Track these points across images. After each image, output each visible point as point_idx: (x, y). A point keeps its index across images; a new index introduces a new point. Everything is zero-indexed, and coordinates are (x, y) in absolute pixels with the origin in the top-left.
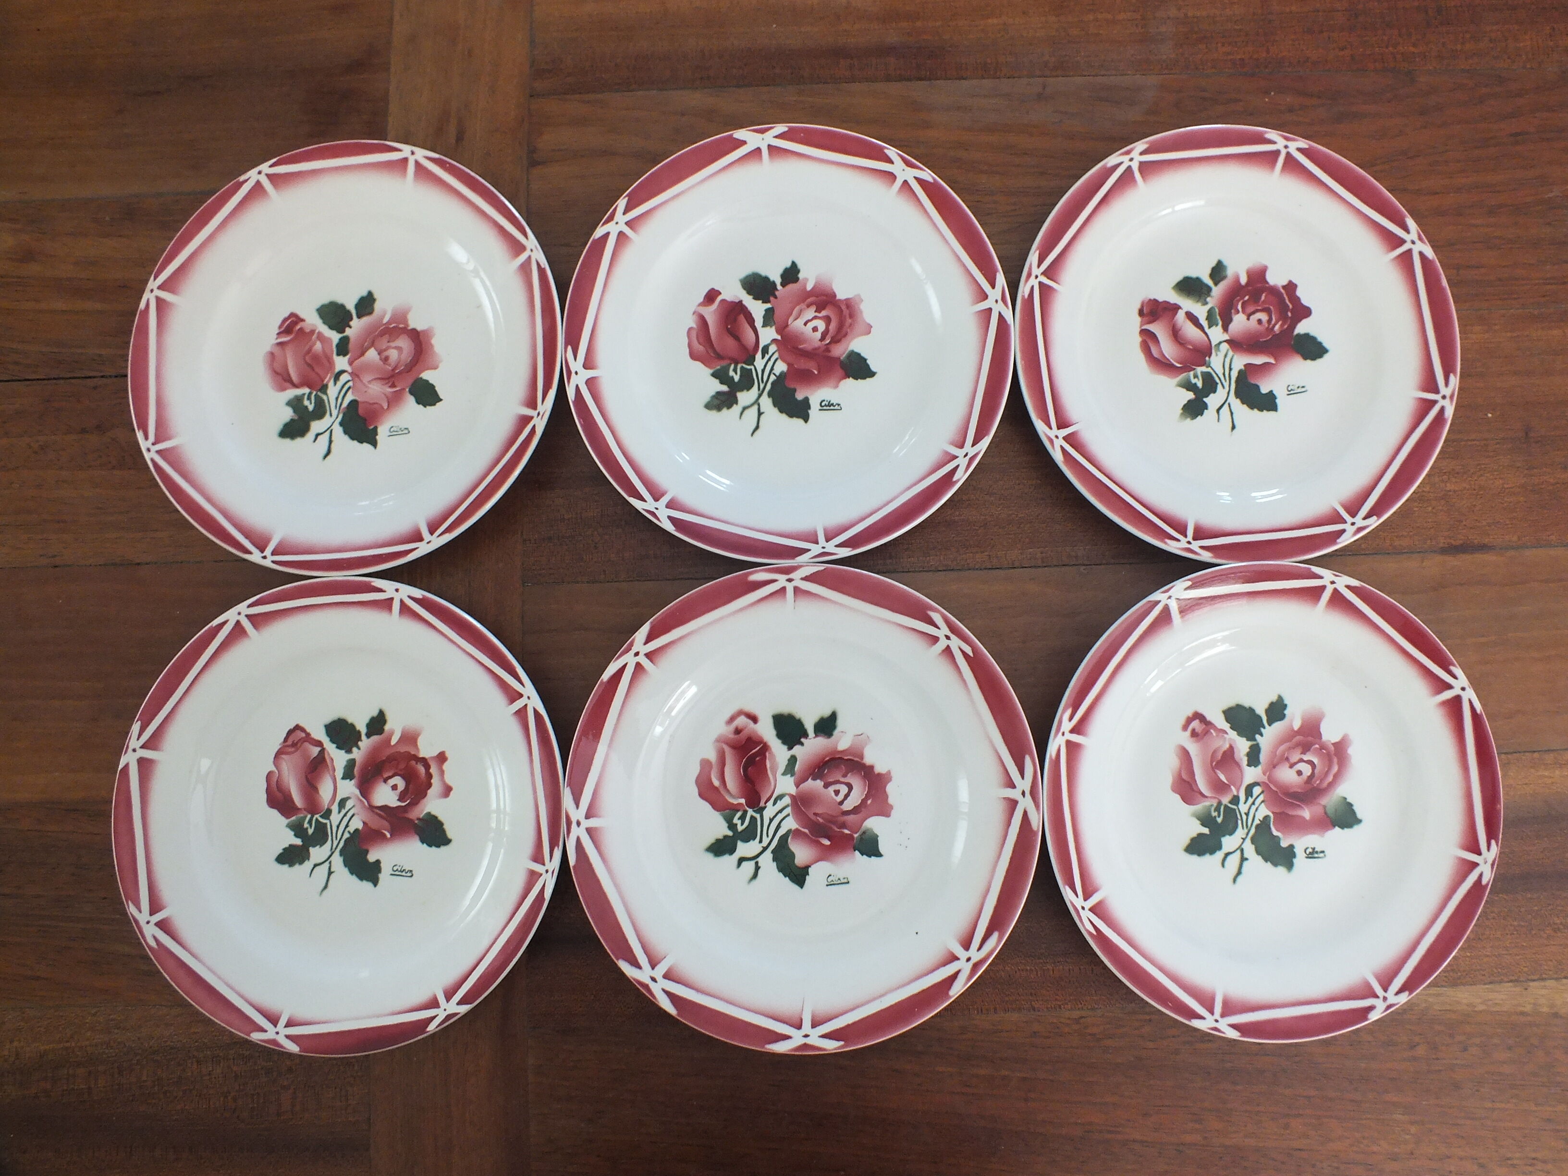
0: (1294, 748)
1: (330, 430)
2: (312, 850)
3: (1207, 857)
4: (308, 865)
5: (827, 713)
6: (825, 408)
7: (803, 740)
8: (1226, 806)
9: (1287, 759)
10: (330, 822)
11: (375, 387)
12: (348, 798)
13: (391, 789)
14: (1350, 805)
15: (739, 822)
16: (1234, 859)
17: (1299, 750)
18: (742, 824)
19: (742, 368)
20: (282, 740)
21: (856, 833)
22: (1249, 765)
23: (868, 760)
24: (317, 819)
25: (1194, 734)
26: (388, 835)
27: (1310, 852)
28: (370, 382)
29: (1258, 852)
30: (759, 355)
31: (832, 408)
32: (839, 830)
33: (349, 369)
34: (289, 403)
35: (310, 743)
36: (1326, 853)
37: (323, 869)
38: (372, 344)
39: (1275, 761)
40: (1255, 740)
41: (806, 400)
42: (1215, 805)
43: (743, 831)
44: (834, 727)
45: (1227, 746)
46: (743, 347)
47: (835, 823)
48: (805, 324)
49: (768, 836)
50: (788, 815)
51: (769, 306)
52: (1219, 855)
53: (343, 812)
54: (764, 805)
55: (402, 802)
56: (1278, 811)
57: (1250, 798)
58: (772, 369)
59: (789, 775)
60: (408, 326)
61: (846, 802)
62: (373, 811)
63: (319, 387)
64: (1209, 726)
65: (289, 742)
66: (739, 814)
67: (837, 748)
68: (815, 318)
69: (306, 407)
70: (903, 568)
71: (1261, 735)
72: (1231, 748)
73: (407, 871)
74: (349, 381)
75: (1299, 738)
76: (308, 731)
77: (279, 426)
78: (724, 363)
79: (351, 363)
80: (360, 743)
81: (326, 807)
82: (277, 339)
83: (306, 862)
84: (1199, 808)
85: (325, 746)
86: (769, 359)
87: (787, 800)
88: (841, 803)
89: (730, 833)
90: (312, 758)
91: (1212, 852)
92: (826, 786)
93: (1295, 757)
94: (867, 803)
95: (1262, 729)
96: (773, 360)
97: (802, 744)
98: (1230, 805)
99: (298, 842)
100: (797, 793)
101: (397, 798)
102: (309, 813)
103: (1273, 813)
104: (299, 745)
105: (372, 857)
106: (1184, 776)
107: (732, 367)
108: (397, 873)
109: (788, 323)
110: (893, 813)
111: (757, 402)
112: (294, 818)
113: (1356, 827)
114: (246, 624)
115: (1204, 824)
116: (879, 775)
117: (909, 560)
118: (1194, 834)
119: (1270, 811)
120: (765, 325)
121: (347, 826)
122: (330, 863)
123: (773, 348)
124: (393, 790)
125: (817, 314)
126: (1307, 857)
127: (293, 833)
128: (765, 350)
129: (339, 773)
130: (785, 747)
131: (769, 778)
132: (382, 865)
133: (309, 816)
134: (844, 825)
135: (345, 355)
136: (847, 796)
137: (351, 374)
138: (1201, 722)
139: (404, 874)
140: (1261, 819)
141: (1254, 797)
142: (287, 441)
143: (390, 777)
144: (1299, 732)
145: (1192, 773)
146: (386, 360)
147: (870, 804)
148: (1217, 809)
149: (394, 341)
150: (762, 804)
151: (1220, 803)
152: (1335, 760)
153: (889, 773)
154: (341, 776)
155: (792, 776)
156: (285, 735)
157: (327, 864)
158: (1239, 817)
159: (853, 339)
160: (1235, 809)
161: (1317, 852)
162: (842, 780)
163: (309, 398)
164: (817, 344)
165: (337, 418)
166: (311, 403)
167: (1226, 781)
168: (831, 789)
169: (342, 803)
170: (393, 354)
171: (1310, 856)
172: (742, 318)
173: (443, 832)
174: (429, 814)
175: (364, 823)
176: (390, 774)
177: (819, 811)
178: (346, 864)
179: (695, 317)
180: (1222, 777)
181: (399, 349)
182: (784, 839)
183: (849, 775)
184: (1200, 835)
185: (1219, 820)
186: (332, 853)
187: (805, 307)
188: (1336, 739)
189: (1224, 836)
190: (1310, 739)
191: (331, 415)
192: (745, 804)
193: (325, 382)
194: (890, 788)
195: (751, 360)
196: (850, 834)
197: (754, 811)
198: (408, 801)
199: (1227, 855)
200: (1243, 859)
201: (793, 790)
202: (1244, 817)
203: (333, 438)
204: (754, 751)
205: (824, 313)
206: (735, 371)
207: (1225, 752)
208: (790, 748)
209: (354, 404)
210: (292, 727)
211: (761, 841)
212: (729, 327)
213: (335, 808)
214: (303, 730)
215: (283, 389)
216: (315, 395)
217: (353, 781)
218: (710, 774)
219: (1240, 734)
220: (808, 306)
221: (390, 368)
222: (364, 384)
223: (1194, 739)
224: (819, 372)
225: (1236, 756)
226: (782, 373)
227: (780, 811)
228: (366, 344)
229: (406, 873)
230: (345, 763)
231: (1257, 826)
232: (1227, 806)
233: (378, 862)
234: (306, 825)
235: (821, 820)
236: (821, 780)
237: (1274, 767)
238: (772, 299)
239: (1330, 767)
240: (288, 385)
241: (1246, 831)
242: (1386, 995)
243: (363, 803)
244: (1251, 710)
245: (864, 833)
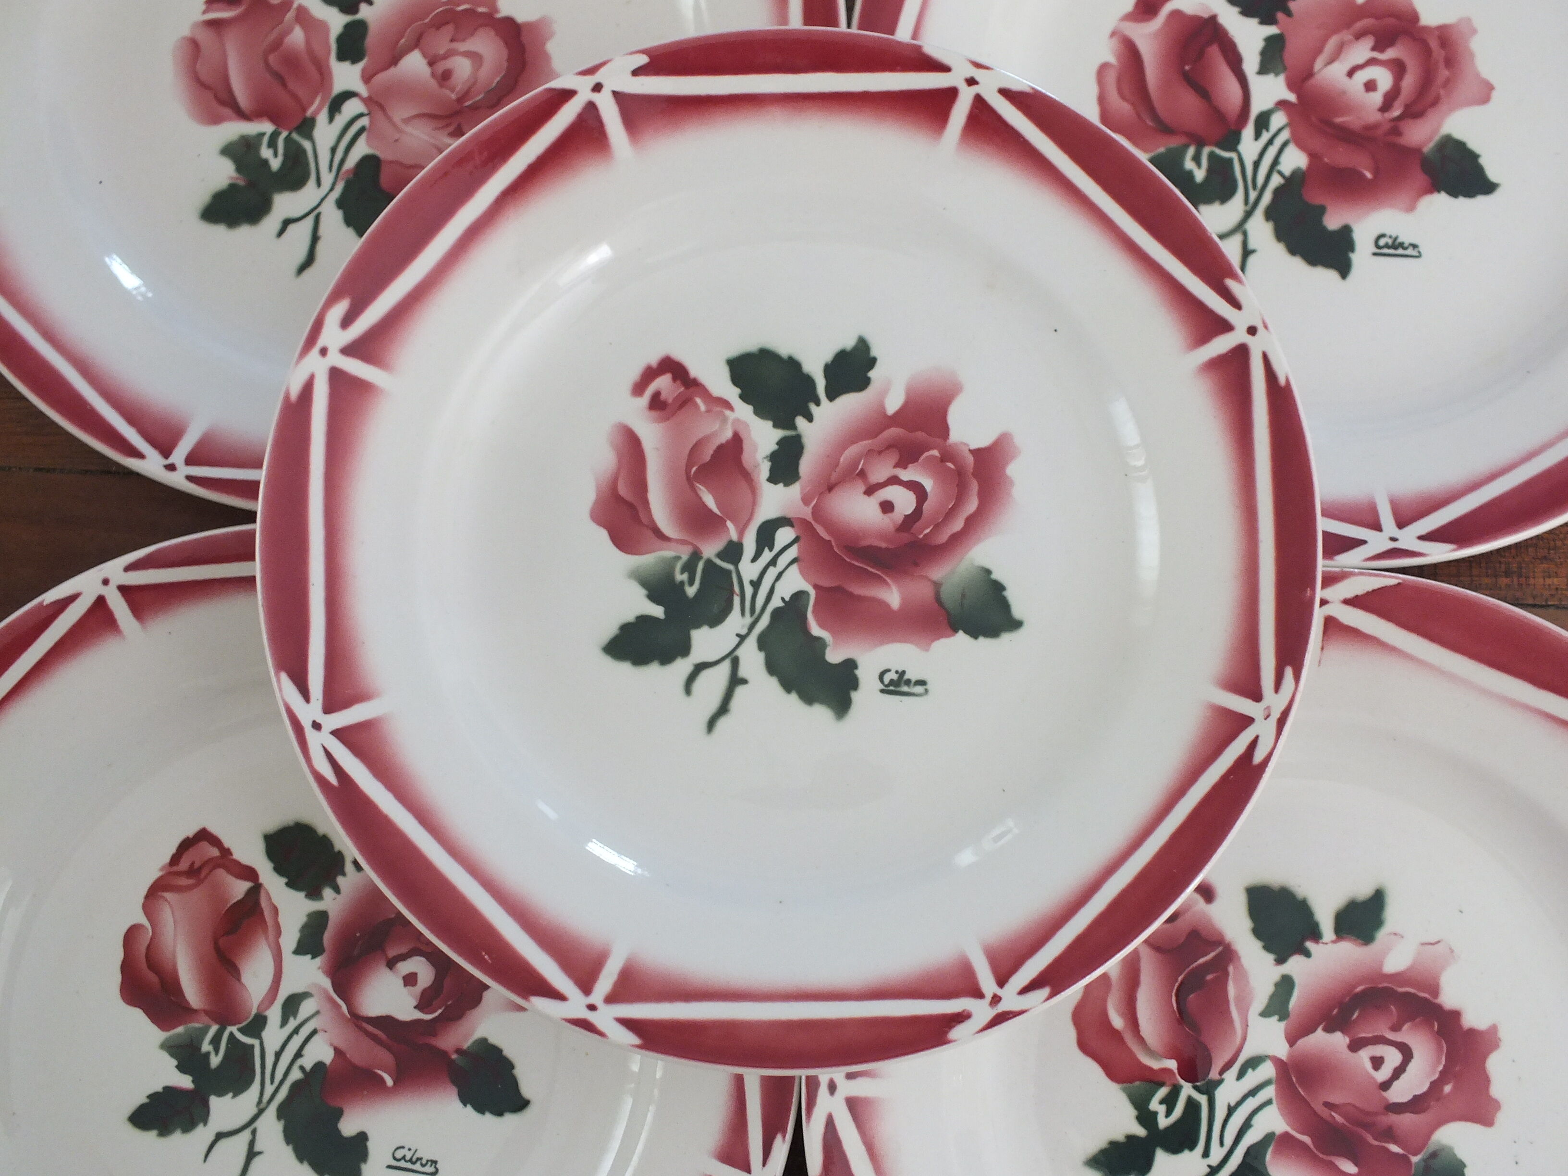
0: (880, 453)
1: (315, 214)
2: (215, 1102)
3: (654, 670)
4: (203, 1134)
5: (1364, 891)
6: (1386, 251)
7: (1310, 945)
8: (709, 562)
9: (862, 474)
10: (262, 1044)
11: (415, 132)
12: (305, 995)
13: (401, 982)
14: (998, 588)
15: (1161, 1109)
16: (719, 677)
17: (893, 458)
18: (1168, 1113)
19: (1212, 156)
20: (167, 859)
21: (1415, 1154)
22: (773, 479)
23: (1449, 998)
24: (231, 1034)
25: (657, 404)
26: (389, 1082)
27: (892, 681)
28: (407, 121)
29: (772, 668)
30: (1248, 132)
31: (1400, 251)
32: (1376, 1143)
33: (362, 90)
34: (228, 151)
35: (229, 871)
36: (928, 687)
37: (238, 1145)
38: (416, 43)
39: (834, 477)
40: (794, 427)
41: (1346, 231)
42: (685, 557)
43: (1168, 1129)
44: (1378, 923)
45: (728, 434)
46: (1217, 114)
47: (1367, 1126)
48: (1351, 73)
49: (1222, 1144)
50: (1269, 1102)
51: (1272, 30)
52: (682, 667)
53: (292, 1024)
54: (1216, 1077)
55: (426, 1013)
56: (826, 583)
57: (766, 549)
58: (1276, 162)
59: (1276, 1017)
60: (497, 11)
61: (1396, 1084)
62: (360, 1028)
63: (297, 121)
64: (691, 390)
65: (184, 865)
66: (1162, 1092)
67: (1381, 969)
68: (1371, 62)
69: (266, 162)
70: (1534, 597)
71: (810, 418)
72: (737, 442)
73: (424, 1162)
74: (360, 116)
75: (893, 432)
76: (227, 843)
77: (202, 196)
78: (1174, 142)
79: (367, 78)
80: (340, 880)
81: (254, 1011)
82: (204, 12)
83: (200, 1128)
84: (647, 560)
85: (262, 879)
86: (1270, 142)
87: (1267, 1070)
88: (1386, 1086)
89: (1141, 1132)
90: (229, 905)
91: (666, 659)
92: (1355, 1046)
93: (881, 471)
94: (1442, 1090)
95: (813, 407)
96: (1278, 142)
97: (1307, 954)
98: (719, 562)
99: (185, 1082)
100: (1290, 1056)
101: (415, 1003)
102: (217, 1022)
103: (816, 587)
104: (203, 875)
105: (348, 1127)
106: (623, 491)
107: (1191, 151)
108: (402, 1164)
109: (1312, 67)
110: (1501, 1118)
111: (1240, 227)
112: (180, 1029)
113: (1006, 638)
114: (118, 606)
115: (653, 597)
116: (1472, 1032)
117: (1548, 581)
118: (629, 616)
119: (807, 580)
120: (1263, 70)
121: (298, 1055)
122: (254, 1132)
123: (1278, 120)
124: (406, 985)
125: (1376, 55)
126: (882, 691)
127: (175, 1062)
128: (1263, 122)
129: (290, 938)
130: (1270, 958)
131: (1231, 1021)
132: (370, 1144)
133: (214, 1028)
134: (1389, 1134)
135: (355, 60)
136: (1398, 1072)
137: (367, 101)
138: (674, 379)
139: (417, 1167)
140: (787, 599)
141: (777, 548)
142: (219, 231)
143: (403, 957)
144: (897, 419)
145: (641, 486)
146: (445, 77)
147: (1449, 1094)
148: (689, 568)
149: (464, 40)
150: (1214, 1075)
151: (696, 555)
152: (974, 486)
153: (1494, 1029)
154: (293, 945)
155: (1280, 1020)
156: (173, 850)
157: (246, 1135)
158: (736, 588)
159: (1452, 110)
160: (729, 572)
161: (908, 682)
162: (1391, 1036)
163: (272, 144)
164: (1374, 116)
165: (332, 189)
166: (276, 155)
167: (715, 510)
168: (1365, 1055)
169: (292, 1005)
170: (462, 68)
171: (892, 688)
172: (1214, 52)
173: (514, 1083)
174: (483, 1041)
175: (337, 1050)
176: (403, 950)
177: (1336, 1098)
178: (290, 1136)
179: (1114, 43)
180: (710, 501)
181: (475, 57)
182: (1255, 1153)
183: (1406, 1027)
184: (643, 620)
185: (691, 591)
186: (261, 1112)
187: (1350, 37)
188: (980, 439)
189: (698, 626)
190: (920, 435)
191: (319, 183)
192: (1176, 1071)
193: (309, 113)
194: (1495, 1064)
195: (1231, 141)
196: (1403, 1155)
197: (1196, 1088)
198: (440, 1011)
199: (700, 667)
200: (736, 681)
201: (1282, 1050)
202: (749, 590)
203: (322, 231)
204: (1202, 961)
205: (1390, 54)
206: (1197, 159)
207: (721, 447)
208: (1281, 960)
209: (370, 163)
210: (190, 832)
211: (1206, 1154)
212: (1187, 68)
213: (274, 1014)
214: (215, 841)
215: (215, 120)
216: (287, 137)
217: (318, 961)
218: (1105, 1001)
219: (760, 412)
220: (1358, 36)
221: (453, 96)
222: (394, 125)
223: (654, 414)
224: (1376, 172)
225: (746, 458)
226: (1296, 173)
227: (1253, 1093)
228: (403, 41)
229: (423, 1165)
230: (302, 919)
231: (776, 613)
232: (715, 565)
233: (362, 1137)
234: (206, 1047)
235: (1339, 1118)
236: (1344, 1031)
237: (830, 488)
238: (1280, 16)
239: (960, 498)
240: (227, 111)
241: (748, 620)
242: (999, 992)
243: (338, 1007)
244: (793, 364)
245: (1434, 1155)
